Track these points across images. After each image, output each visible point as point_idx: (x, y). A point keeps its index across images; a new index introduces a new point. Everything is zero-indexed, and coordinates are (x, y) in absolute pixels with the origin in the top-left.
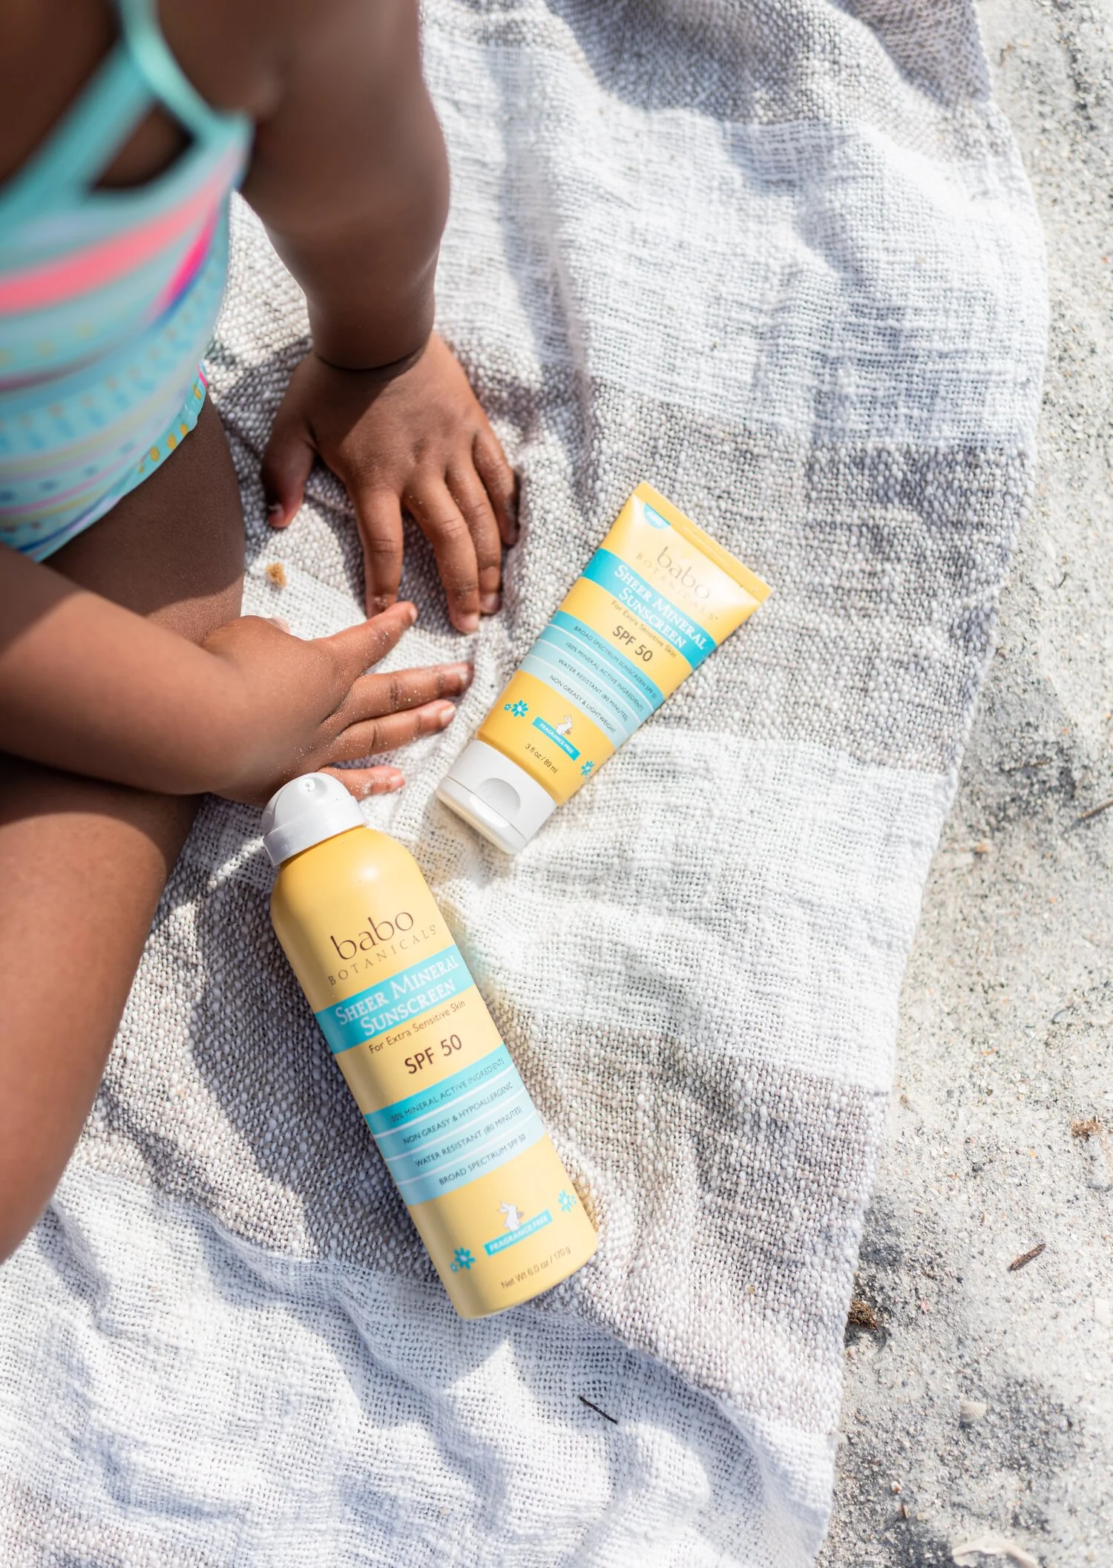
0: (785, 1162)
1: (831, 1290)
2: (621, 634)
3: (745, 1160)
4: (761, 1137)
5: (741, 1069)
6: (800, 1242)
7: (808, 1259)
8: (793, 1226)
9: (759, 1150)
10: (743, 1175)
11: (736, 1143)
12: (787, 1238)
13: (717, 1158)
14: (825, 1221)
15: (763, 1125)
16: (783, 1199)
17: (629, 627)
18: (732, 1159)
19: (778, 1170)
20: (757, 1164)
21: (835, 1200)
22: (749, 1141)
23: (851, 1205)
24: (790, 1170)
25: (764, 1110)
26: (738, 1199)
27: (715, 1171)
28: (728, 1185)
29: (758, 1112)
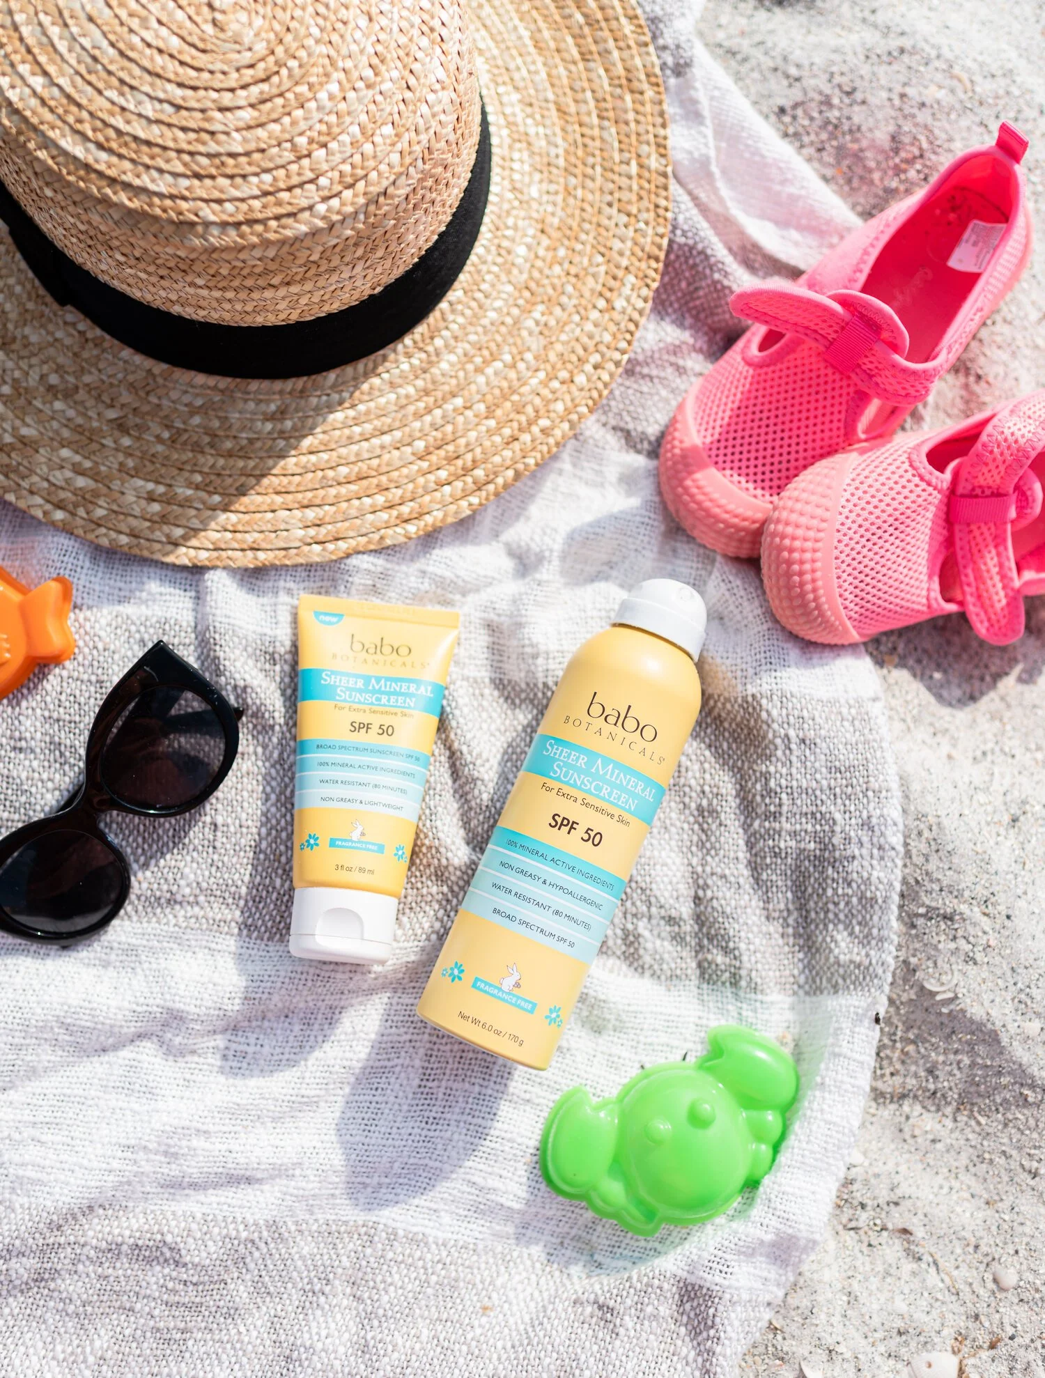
0: (818, 776)
1: (882, 875)
2: (358, 727)
3: (783, 782)
4: (794, 759)
5: (764, 702)
6: (848, 840)
7: (857, 853)
8: (838, 829)
9: (794, 771)
10: (784, 796)
11: (772, 769)
12: (835, 841)
13: (758, 787)
14: (865, 815)
15: (793, 746)
16: (823, 809)
17: (360, 718)
18: (772, 784)
19: (814, 784)
20: (794, 784)
21: (870, 794)
22: (783, 765)
23: (884, 793)
24: (825, 783)
25: (792, 733)
26: (783, 819)
27: (758, 798)
28: (772, 808)
29: (787, 736)
